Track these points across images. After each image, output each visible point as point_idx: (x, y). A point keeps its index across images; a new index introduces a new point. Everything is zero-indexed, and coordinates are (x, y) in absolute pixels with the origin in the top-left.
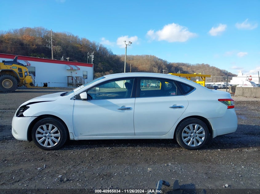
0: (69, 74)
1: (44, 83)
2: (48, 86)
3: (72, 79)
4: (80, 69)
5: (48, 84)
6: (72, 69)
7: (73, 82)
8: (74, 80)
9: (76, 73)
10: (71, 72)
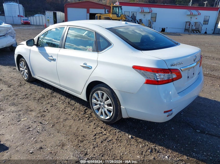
0: (188, 19)
1: (162, 28)
2: (165, 31)
3: (189, 25)
4: (200, 14)
5: (166, 29)
6: (192, 15)
7: (189, 28)
8: (191, 26)
9: (196, 19)
10: (191, 18)
